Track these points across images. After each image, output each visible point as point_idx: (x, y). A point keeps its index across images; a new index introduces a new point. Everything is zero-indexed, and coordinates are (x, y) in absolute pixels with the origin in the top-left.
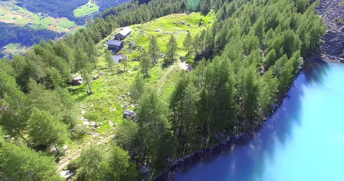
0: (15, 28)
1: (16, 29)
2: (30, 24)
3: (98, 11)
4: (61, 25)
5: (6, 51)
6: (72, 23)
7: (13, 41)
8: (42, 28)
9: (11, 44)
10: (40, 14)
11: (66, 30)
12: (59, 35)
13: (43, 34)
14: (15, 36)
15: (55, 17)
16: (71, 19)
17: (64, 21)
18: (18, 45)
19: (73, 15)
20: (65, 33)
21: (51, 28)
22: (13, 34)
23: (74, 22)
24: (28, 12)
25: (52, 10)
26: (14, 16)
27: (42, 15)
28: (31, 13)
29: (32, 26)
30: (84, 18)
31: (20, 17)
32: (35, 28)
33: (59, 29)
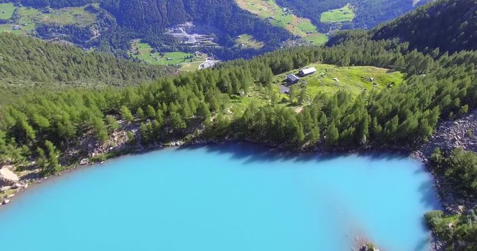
0: (256, 19)
2: (271, 18)
3: (351, 20)
4: (299, 26)
5: (239, 40)
6: (313, 28)
7: (248, 32)
8: (280, 25)
9: (245, 35)
10: (285, 9)
11: (303, 34)
12: (293, 38)
13: (278, 32)
14: (252, 27)
15: (298, 16)
16: (314, 22)
17: (306, 23)
18: (251, 37)
19: (319, 18)
20: (300, 37)
21: (288, 28)
22: (251, 25)
23: (316, 28)
24: (275, 4)
25: (298, 8)
26: (261, 7)
27: (287, 11)
28: (277, 7)
29: (271, 21)
30: (330, 25)
31: (265, 9)
32: (273, 23)
33: (295, 31)
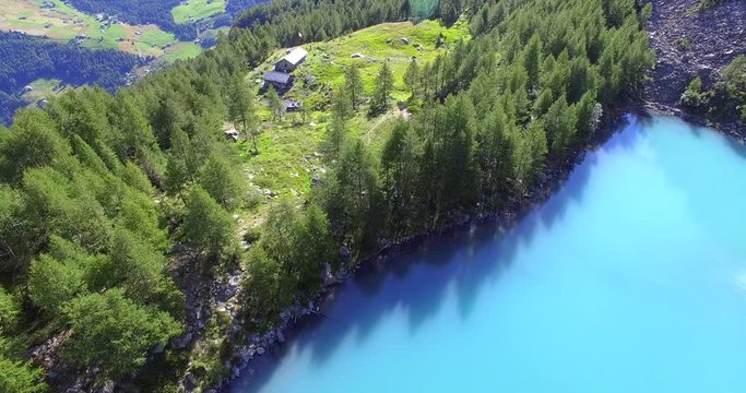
0: (48, 47)
1: (52, 48)
2: (82, 38)
3: (224, 11)
4: (143, 41)
5: (32, 94)
6: (168, 37)
7: (45, 74)
8: (105, 46)
9: (40, 81)
10: (100, 16)
11: (156, 52)
12: (143, 62)
13: (108, 59)
14: (49, 63)
15: (132, 24)
16: (166, 26)
17: (152, 32)
18: (57, 82)
19: (171, 19)
20: (153, 58)
21: (124, 47)
22: (46, 60)
23: (173, 35)
24: (75, 11)
25: (125, 9)
26: (46, 20)
27: (106, 18)
28: (81, 15)
29: (85, 44)
30: (194, 25)
31: (58, 23)
32: (92, 46)
33: (141, 50)
